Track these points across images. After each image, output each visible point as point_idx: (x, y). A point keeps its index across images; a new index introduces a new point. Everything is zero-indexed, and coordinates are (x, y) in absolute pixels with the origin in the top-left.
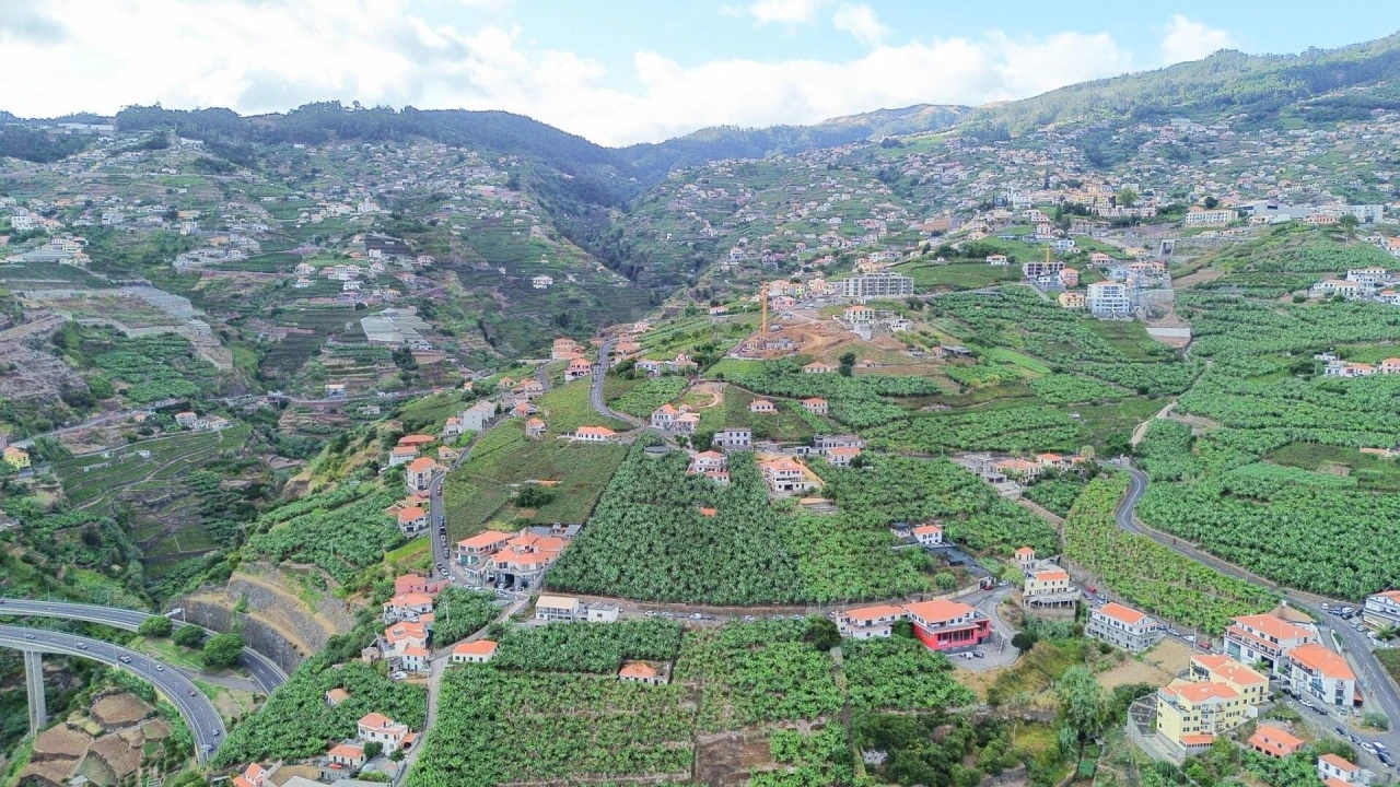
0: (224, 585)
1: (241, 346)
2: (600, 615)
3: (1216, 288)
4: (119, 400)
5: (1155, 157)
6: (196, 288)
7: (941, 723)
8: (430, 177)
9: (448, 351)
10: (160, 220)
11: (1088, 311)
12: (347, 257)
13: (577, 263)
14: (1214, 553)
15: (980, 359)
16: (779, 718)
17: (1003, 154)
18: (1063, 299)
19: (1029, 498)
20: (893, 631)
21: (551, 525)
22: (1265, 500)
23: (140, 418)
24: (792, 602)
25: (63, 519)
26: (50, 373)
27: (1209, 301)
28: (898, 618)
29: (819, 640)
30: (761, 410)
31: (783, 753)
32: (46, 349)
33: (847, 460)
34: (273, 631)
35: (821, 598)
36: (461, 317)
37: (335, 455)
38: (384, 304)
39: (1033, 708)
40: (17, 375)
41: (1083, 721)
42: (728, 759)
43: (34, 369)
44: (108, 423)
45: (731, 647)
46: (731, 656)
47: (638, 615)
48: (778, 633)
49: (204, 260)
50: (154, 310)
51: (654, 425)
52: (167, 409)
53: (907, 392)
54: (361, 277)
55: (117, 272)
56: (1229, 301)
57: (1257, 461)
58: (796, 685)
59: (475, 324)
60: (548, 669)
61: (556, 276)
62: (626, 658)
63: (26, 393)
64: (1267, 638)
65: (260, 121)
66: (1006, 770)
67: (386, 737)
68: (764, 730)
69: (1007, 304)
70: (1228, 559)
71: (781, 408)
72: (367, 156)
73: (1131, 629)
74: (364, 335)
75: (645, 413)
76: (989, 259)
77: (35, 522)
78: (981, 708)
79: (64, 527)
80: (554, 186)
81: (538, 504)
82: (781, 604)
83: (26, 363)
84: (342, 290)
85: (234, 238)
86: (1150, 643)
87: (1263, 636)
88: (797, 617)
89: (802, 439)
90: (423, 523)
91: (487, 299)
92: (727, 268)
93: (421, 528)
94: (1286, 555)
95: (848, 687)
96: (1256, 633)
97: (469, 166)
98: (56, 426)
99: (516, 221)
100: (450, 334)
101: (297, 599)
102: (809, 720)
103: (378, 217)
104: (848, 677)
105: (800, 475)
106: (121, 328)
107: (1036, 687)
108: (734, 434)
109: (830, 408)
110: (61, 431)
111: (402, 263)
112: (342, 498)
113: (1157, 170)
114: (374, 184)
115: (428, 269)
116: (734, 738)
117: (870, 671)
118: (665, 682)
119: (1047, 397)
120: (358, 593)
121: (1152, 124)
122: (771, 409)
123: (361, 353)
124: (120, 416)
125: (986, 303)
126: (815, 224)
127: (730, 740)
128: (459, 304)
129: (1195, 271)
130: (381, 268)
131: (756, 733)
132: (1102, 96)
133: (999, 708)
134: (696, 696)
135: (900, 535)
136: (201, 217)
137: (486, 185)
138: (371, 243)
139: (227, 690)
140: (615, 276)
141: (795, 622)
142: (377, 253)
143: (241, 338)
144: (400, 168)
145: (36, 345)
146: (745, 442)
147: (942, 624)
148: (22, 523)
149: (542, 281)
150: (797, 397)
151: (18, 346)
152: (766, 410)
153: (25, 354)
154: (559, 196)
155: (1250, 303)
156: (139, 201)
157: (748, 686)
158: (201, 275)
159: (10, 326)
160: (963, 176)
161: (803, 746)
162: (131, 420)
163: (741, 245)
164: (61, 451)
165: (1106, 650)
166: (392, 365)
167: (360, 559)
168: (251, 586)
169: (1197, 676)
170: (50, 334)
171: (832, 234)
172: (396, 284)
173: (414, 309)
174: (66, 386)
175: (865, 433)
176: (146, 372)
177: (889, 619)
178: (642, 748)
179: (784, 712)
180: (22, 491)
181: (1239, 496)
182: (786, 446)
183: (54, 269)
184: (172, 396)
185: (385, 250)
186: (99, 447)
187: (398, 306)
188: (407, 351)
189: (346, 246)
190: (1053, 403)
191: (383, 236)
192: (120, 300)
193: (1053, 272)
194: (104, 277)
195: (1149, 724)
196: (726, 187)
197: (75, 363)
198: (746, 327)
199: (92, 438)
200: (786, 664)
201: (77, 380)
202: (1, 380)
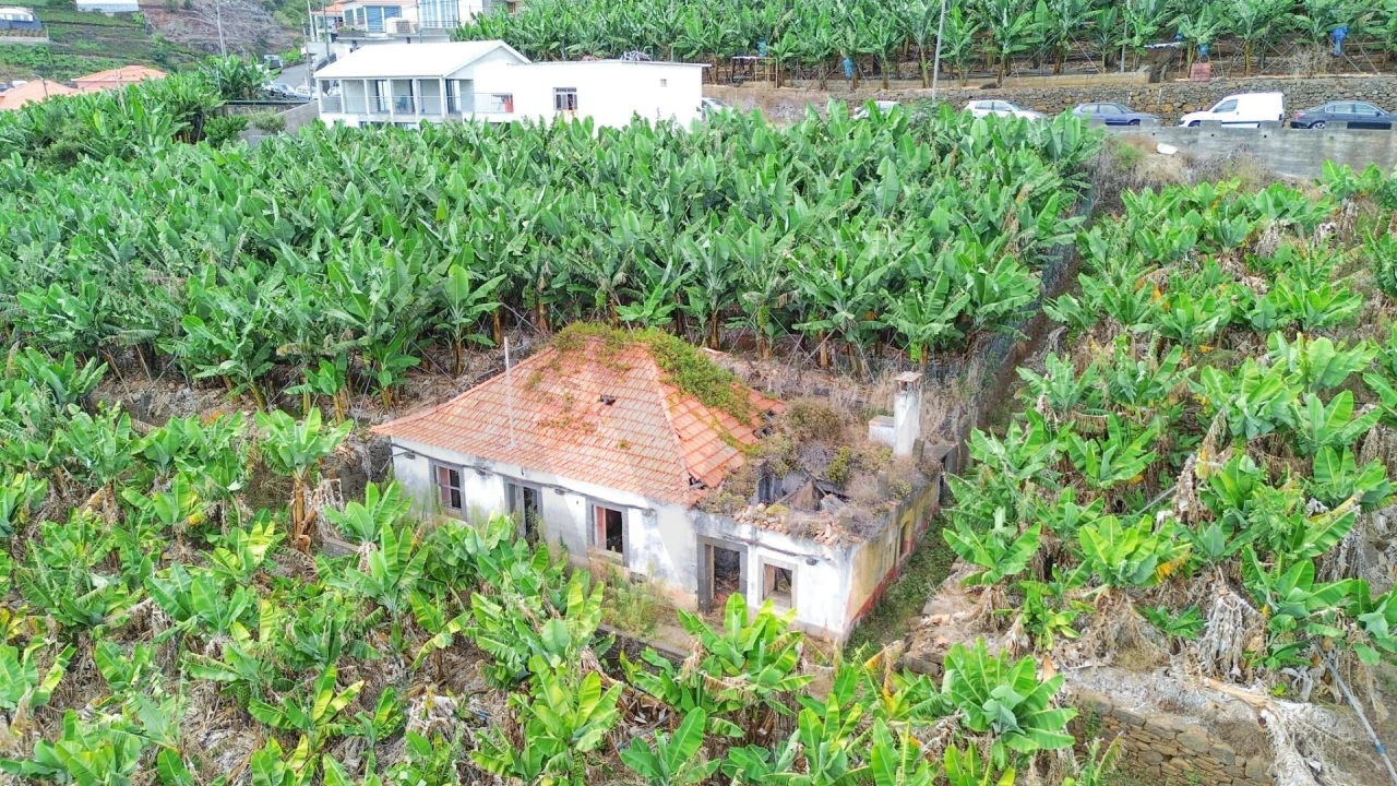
202: (169, 17)
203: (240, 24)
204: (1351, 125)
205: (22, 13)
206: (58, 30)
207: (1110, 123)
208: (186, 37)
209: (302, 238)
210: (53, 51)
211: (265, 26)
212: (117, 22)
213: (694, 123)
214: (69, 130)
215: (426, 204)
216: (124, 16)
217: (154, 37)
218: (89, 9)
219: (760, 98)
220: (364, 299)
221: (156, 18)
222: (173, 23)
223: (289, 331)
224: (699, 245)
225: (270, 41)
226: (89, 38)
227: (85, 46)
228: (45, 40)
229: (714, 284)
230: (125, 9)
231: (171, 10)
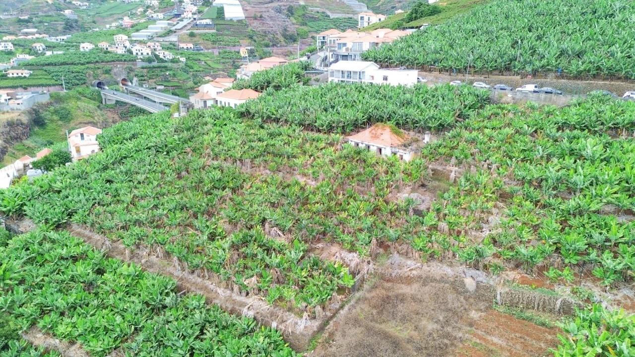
2: (386, 78)
6: (377, 5)
26: (280, 23)
32: (283, 13)
40: (263, 20)
43: (274, 20)
46: (556, 140)
50: (347, 7)
63: (263, 28)
83: (271, 17)
98: (273, 45)
106: (329, 13)
110: (275, 48)
145: (279, 11)
151: (270, 10)
153: (273, 13)
170: (287, 7)
174: (285, 30)
201: (292, 30)
202: (254, 21)
203: (278, 23)
204: (546, 93)
205: (208, 21)
206: (219, 27)
207: (501, 89)
208: (260, 29)
209: (333, 107)
210: (217, 35)
211: (287, 23)
212: (238, 24)
213: (411, 86)
214: (276, 81)
215: (355, 102)
216: (240, 21)
217: (249, 29)
218: (229, 19)
219: (434, 76)
220: (346, 118)
221: (250, 22)
222: (256, 24)
223: (334, 122)
224: (402, 111)
225: (288, 29)
226: (228, 30)
227: (227, 33)
228: (214, 31)
229: (404, 118)
230: (241, 19)
231: (255, 18)
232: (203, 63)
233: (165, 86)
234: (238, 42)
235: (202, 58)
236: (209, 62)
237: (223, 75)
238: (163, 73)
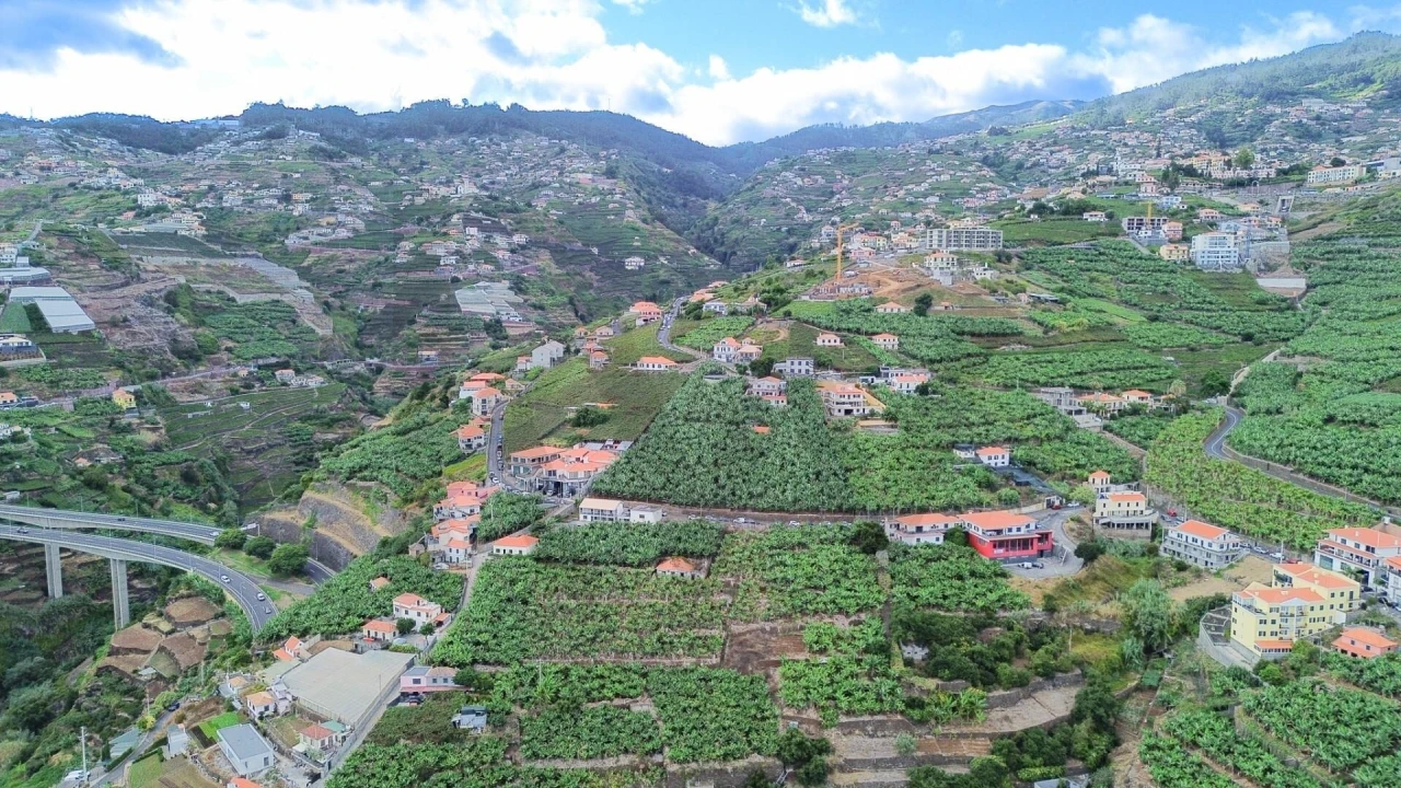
0: (297, 503)
1: (344, 316)
2: (642, 517)
3: (1338, 239)
4: (225, 356)
5: (1283, 135)
6: (305, 264)
7: (990, 625)
8: (532, 168)
9: (537, 323)
10: (275, 202)
11: (1191, 262)
12: (445, 234)
13: (669, 246)
14: (1312, 475)
15: (1069, 306)
16: (816, 612)
17: (1115, 136)
18: (1164, 251)
19: (1111, 431)
20: (945, 538)
21: (604, 441)
22: (1373, 425)
23: (243, 373)
24: (840, 509)
25: (163, 457)
26: (161, 327)
27: (1328, 253)
28: (951, 526)
29: (864, 543)
30: (827, 343)
31: (817, 642)
32: (159, 307)
33: (913, 387)
34: (337, 544)
35: (871, 506)
36: (553, 293)
37: (416, 401)
38: (479, 277)
39: (1094, 617)
40: (130, 327)
41: (1150, 633)
42: (759, 647)
43: (146, 324)
44: (213, 376)
45: (772, 548)
46: (771, 556)
47: (680, 518)
48: (823, 536)
49: (314, 238)
50: (265, 279)
51: (716, 357)
52: (268, 367)
53: (985, 330)
54: (457, 252)
55: (231, 244)
56: (1351, 252)
57: (1368, 390)
58: (837, 582)
59: (566, 300)
60: (585, 562)
61: (648, 258)
62: (664, 555)
63: (137, 344)
64: (1363, 548)
65: (373, 119)
66: (1060, 675)
67: (419, 614)
68: (799, 623)
69: (1102, 258)
70: (1327, 481)
71: (848, 343)
72: (473, 149)
73: (1210, 545)
74: (457, 306)
75: (708, 346)
76: (1086, 215)
77: (137, 458)
78: (1037, 612)
79: (164, 464)
80: (653, 179)
81: (592, 423)
82: (829, 511)
83: (139, 318)
84: (439, 265)
85: (341, 218)
86: (1230, 558)
87: (1357, 546)
88: (845, 524)
89: (868, 369)
90: (482, 441)
91: (578, 278)
92: (818, 245)
93: (479, 445)
94: (1392, 474)
95: (892, 587)
96: (1351, 544)
97: (569, 157)
98: (164, 376)
99: (611, 206)
100: (542, 308)
101: (361, 514)
102: (847, 615)
103: (476, 198)
104: (893, 577)
105: (861, 399)
106: (232, 294)
107: (1099, 598)
108: (796, 362)
109: (900, 344)
110: (168, 379)
111: (497, 241)
112: (410, 426)
113: (1285, 148)
114: (478, 176)
115: (523, 247)
116: (768, 629)
117: (917, 572)
118: (702, 576)
119: (1139, 341)
120: (415, 503)
121: (1282, 105)
122: (838, 343)
123: (454, 322)
124: (224, 370)
125: (1080, 257)
126: (911, 203)
127: (763, 630)
128: (552, 281)
129: (1315, 226)
130: (477, 245)
131: (791, 625)
132: (1229, 79)
133: (1056, 615)
134: (732, 590)
135: (962, 455)
136: (313, 200)
137: (584, 173)
138: (468, 221)
139: (290, 595)
140: (706, 258)
141: (841, 528)
142: (473, 231)
143: (343, 308)
144: (503, 160)
145: (149, 302)
146: (807, 371)
147: (999, 532)
148: (125, 458)
149: (634, 263)
150: (867, 334)
151: (132, 302)
152: (832, 343)
153: (141, 310)
154: (658, 188)
155: (1373, 252)
156: (256, 185)
157: (787, 582)
158: (309, 252)
159: (126, 284)
160: (1071, 159)
161: (839, 638)
162: (235, 375)
163: (833, 224)
164: (168, 398)
165: (1181, 567)
166: (484, 335)
167: (419, 474)
168: (320, 503)
169: (1279, 584)
170: (163, 294)
171: (928, 212)
172: (490, 260)
173: (507, 283)
174: (175, 340)
175: (936, 366)
176: (251, 334)
177: (942, 527)
178: (672, 633)
179: (821, 605)
180: (128, 429)
181: (1344, 422)
182: (850, 376)
183: (172, 239)
184: (273, 355)
185: (482, 229)
186: (202, 397)
187: (492, 280)
188: (498, 322)
189: (445, 225)
190: (1145, 347)
191: (480, 215)
192: (232, 269)
193: (1155, 225)
194: (218, 248)
195: (1222, 633)
196: (824, 175)
197: (185, 321)
198: (821, 273)
199: (197, 388)
200: (828, 564)
201: (186, 336)
202: (114, 330)
203: (157, 328)
204: (752, 523)
205: (21, 340)
206: (51, 347)
207: (726, 521)
208: (129, 345)
210: (53, 367)
211: (172, 326)
212: (82, 339)
213: (666, 522)
216: (86, 334)
217: (110, 348)
218: (59, 331)
221: (106, 332)
222: (118, 335)
224: (680, 545)
225: (179, 338)
226: (70, 355)
227: (69, 360)
228: (43, 360)
229: (684, 550)
230: (86, 328)
231: (114, 324)
232: (53, 430)
233: (22, 492)
234: (101, 377)
235: (47, 421)
236: (65, 428)
237: (103, 450)
238: (9, 467)
